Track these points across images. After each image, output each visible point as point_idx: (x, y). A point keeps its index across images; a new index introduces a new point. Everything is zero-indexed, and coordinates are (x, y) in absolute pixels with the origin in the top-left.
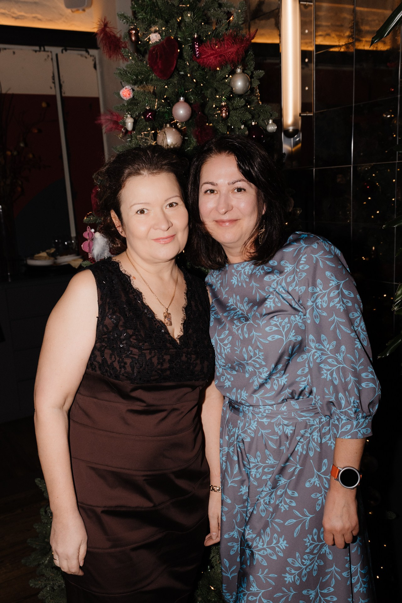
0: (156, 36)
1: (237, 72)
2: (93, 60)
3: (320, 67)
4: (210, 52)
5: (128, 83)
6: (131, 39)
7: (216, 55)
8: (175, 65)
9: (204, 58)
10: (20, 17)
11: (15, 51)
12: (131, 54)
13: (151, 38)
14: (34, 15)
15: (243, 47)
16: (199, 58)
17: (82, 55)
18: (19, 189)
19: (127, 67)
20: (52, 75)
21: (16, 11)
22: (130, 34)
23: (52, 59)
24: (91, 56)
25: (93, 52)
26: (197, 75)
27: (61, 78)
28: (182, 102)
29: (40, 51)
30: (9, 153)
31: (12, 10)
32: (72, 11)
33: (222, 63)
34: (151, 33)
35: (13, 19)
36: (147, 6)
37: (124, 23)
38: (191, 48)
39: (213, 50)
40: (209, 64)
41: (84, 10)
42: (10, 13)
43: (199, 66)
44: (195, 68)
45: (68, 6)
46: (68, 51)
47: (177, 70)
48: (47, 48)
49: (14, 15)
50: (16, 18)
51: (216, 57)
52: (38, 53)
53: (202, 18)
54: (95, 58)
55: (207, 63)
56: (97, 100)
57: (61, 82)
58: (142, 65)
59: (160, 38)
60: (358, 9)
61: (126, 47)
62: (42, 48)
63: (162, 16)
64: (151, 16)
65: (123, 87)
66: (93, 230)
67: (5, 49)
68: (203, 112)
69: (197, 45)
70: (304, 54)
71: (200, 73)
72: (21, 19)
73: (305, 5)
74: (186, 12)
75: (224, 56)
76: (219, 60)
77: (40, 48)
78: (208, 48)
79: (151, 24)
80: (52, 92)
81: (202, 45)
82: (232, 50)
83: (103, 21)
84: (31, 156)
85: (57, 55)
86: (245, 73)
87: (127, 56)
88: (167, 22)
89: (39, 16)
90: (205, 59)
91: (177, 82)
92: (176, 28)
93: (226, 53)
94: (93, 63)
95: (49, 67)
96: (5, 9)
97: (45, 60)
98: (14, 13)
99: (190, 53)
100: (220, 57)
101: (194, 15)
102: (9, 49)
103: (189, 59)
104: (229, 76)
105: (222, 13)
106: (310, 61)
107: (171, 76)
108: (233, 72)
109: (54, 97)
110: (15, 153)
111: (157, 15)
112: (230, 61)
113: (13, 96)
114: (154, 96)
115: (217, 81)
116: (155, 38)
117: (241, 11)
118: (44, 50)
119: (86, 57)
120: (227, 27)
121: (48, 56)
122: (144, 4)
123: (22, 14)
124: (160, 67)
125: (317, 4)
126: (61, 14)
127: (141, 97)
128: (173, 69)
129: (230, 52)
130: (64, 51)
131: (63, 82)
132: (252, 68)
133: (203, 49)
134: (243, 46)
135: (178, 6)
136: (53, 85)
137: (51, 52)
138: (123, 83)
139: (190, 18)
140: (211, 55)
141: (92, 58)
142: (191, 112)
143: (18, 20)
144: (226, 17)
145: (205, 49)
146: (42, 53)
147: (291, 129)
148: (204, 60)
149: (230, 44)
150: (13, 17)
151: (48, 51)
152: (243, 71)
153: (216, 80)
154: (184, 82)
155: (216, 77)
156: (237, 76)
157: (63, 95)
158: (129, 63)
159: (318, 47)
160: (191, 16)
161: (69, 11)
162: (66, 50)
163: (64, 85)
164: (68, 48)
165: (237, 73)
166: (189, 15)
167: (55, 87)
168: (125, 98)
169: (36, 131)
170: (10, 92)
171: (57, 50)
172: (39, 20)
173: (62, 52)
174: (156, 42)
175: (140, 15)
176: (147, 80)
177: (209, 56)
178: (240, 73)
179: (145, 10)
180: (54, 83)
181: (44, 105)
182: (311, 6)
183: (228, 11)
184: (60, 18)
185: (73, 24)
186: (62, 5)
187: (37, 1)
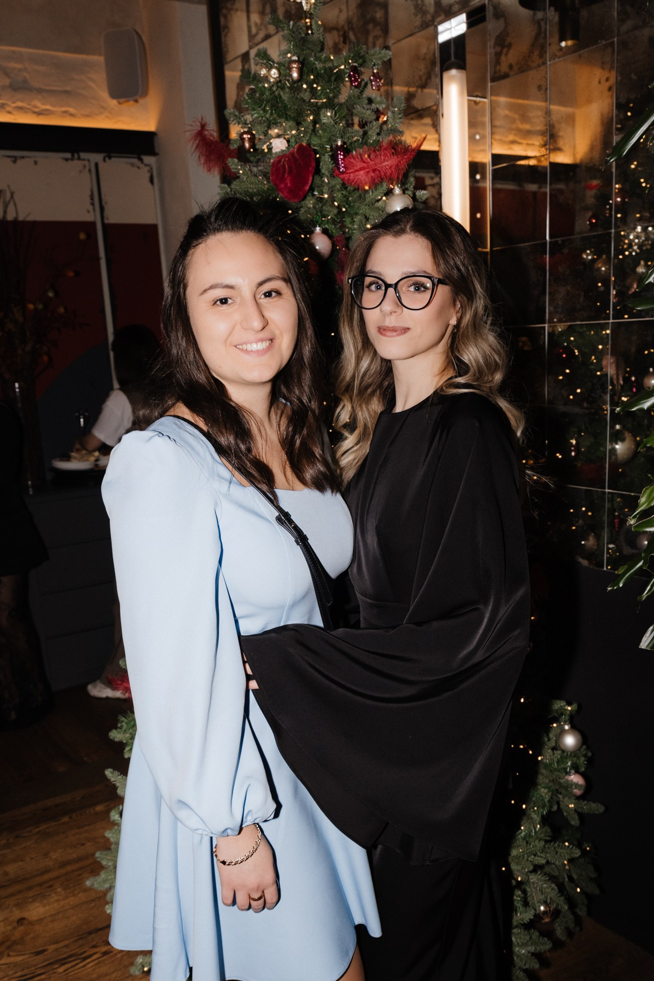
0: (281, 142)
1: (395, 193)
2: (149, 171)
3: (499, 186)
4: (359, 165)
7: (367, 170)
8: (310, 182)
9: (350, 173)
10: (44, 112)
11: (38, 160)
13: (273, 145)
14: (64, 109)
15: (406, 159)
16: (343, 173)
17: (132, 165)
18: (46, 358)
20: (90, 194)
21: (38, 104)
22: (242, 140)
23: (90, 170)
24: (146, 165)
25: (148, 159)
26: (338, 196)
27: (103, 197)
28: (318, 234)
29: (72, 159)
30: (31, 306)
31: (34, 103)
32: (120, 103)
33: (376, 181)
34: (272, 137)
35: (34, 115)
36: (266, 101)
38: (332, 159)
39: (365, 162)
40: (357, 181)
41: (136, 101)
42: (28, 107)
43: (343, 184)
44: (338, 186)
45: (114, 94)
46: (113, 159)
47: (312, 189)
48: (83, 155)
49: (36, 110)
50: (39, 114)
51: (368, 172)
52: (69, 162)
53: (346, 119)
54: (152, 169)
55: (355, 181)
56: (154, 227)
57: (103, 204)
58: (257, 181)
59: (287, 145)
60: (554, 108)
62: (76, 156)
63: (286, 114)
64: (272, 114)
67: (23, 157)
68: (347, 247)
69: (341, 155)
70: (475, 168)
71: (342, 194)
73: (475, 102)
74: (323, 110)
75: (379, 171)
76: (372, 177)
77: (73, 156)
78: (357, 160)
79: (270, 125)
80: (89, 218)
81: (348, 155)
82: (388, 163)
83: (200, 121)
84: (62, 310)
85: (97, 165)
86: (406, 194)
87: (236, 169)
88: (298, 124)
89: (71, 110)
90: (352, 175)
91: (314, 207)
92: (310, 132)
93: (382, 167)
94: (148, 175)
95: (86, 182)
96: (22, 101)
97: (81, 171)
98: (35, 107)
99: (331, 166)
100: (374, 172)
101: (335, 115)
102: (28, 157)
103: (329, 175)
104: (381, 198)
105: (369, 112)
106: (484, 177)
107: (304, 198)
108: (389, 193)
109: (93, 224)
110: (40, 307)
111: (280, 113)
112: (386, 178)
113: (35, 223)
115: (366, 205)
116: (279, 145)
117: (399, 110)
118: (79, 158)
119: (139, 168)
120: (378, 131)
121: (85, 166)
122: (263, 99)
123: (48, 107)
124: (289, 185)
125: (494, 98)
126: (102, 107)
128: (307, 188)
129: (387, 165)
130: (107, 159)
131: (106, 203)
132: (412, 187)
133: (350, 162)
134: (405, 157)
135: (310, 101)
136: (91, 208)
137: (89, 160)
139: (330, 118)
140: (361, 169)
141: (147, 168)
142: (331, 247)
143: (41, 116)
144: (375, 117)
145: (352, 160)
146: (76, 162)
148: (350, 176)
149: (389, 155)
150: (34, 112)
151: (84, 160)
152: (404, 191)
153: (364, 204)
154: (322, 207)
155: (365, 200)
156: (394, 198)
157: (106, 221)
159: (496, 158)
160: (331, 116)
161: (114, 102)
162: (110, 157)
163: (106, 207)
164: (112, 155)
165: (396, 195)
166: (328, 114)
167: (94, 210)
169: (71, 274)
170: (30, 218)
171: (97, 157)
172: (72, 115)
173: (104, 161)
174: (283, 151)
175: (255, 113)
177: (357, 171)
178: (398, 194)
179: (263, 106)
180: (93, 204)
181: (82, 236)
182: (484, 103)
183: (377, 109)
184: (102, 113)
185: (119, 121)
186: (104, 94)
187: (68, 88)
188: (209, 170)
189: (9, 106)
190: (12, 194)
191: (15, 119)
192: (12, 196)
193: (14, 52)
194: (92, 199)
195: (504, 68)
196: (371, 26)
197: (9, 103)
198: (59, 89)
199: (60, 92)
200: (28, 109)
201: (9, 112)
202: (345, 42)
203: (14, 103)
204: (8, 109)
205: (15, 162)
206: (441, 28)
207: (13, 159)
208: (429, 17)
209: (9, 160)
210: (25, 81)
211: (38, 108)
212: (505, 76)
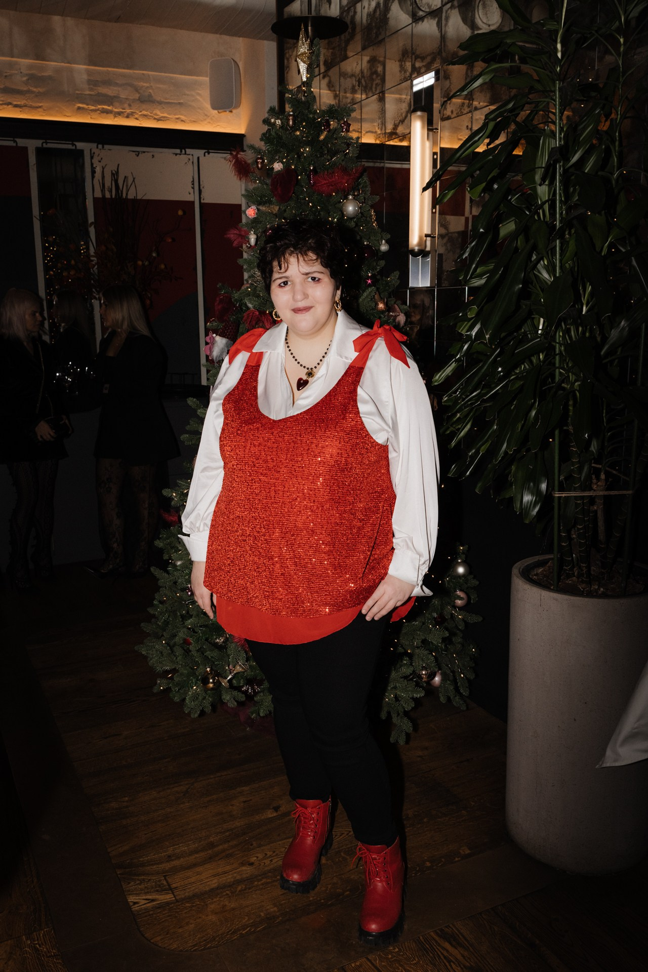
0: (279, 165)
1: (349, 198)
4: (323, 181)
5: (254, 204)
6: (258, 166)
7: (329, 184)
8: (292, 191)
9: (318, 186)
10: (162, 119)
11: (154, 154)
12: (258, 178)
13: (274, 167)
14: (177, 117)
16: (313, 186)
19: (254, 189)
20: (192, 180)
21: (158, 113)
22: (257, 163)
23: (193, 163)
26: (314, 199)
27: (201, 183)
29: (180, 154)
30: (140, 263)
31: (154, 112)
32: (218, 112)
33: (337, 190)
34: (275, 162)
35: (156, 121)
37: (252, 153)
38: (307, 177)
39: (325, 180)
41: (231, 111)
42: (152, 115)
45: (214, 108)
46: (211, 154)
48: (188, 151)
50: (158, 120)
52: (178, 156)
55: (322, 190)
56: (238, 207)
57: (201, 188)
59: (282, 167)
61: (254, 172)
62: (183, 151)
65: (250, 207)
66: (214, 335)
67: (144, 152)
69: (312, 175)
71: (317, 198)
72: (163, 121)
77: (181, 151)
78: (321, 178)
79: (276, 154)
80: (190, 198)
81: (316, 175)
84: (163, 266)
85: (198, 158)
86: (356, 200)
87: (255, 179)
88: (289, 154)
89: (183, 117)
93: (337, 183)
95: (189, 172)
97: (186, 163)
98: (156, 114)
99: (306, 181)
100: (332, 186)
102: (148, 152)
103: (306, 186)
104: (343, 201)
107: (289, 200)
108: (346, 198)
109: (193, 203)
112: (342, 189)
114: (275, 217)
118: (185, 154)
119: (229, 161)
120: (343, 158)
121: (189, 159)
122: (271, 137)
123: (165, 115)
124: (279, 192)
126: (206, 115)
127: (263, 217)
128: (290, 195)
130: (206, 154)
131: (203, 187)
132: (369, 193)
133: (317, 179)
134: (352, 177)
136: (192, 191)
137: (192, 155)
138: (249, 203)
140: (325, 184)
143: (160, 122)
146: (183, 157)
147: (416, 249)
148: (318, 188)
150: (155, 119)
151: (189, 154)
152: (355, 198)
153: (331, 204)
155: (332, 201)
156: (348, 201)
157: (202, 201)
158: (256, 185)
161: (215, 112)
162: (209, 153)
163: (203, 191)
164: (210, 151)
166: (307, 149)
167: (194, 192)
168: (250, 217)
169: (170, 240)
170: (146, 198)
171: (199, 153)
172: (182, 121)
173: (205, 156)
174: (279, 170)
175: (267, 145)
176: (270, 202)
177: (322, 185)
178: (351, 199)
179: (271, 142)
180: (193, 188)
181: (180, 213)
184: (205, 120)
185: (218, 125)
186: (208, 106)
187: (182, 101)
188: (240, 179)
189: (138, 114)
190: (134, 179)
191: (140, 124)
192: (134, 181)
193: (143, 74)
194: (193, 184)
195: (448, 112)
196: (374, 76)
197: (137, 112)
198: (175, 101)
199: (175, 103)
200: (150, 116)
201: (137, 119)
202: (359, 86)
203: (141, 112)
204: (136, 116)
205: (138, 156)
206: (415, 82)
207: (137, 153)
208: (408, 74)
209: (134, 153)
210: (150, 96)
211: (158, 115)
212: (448, 118)
